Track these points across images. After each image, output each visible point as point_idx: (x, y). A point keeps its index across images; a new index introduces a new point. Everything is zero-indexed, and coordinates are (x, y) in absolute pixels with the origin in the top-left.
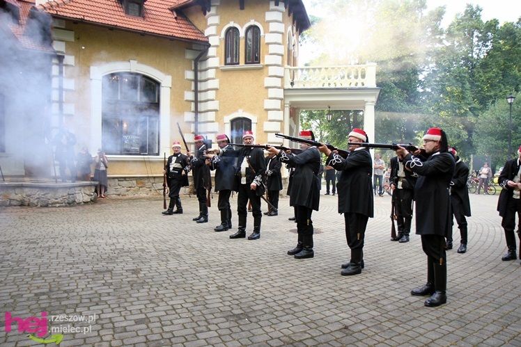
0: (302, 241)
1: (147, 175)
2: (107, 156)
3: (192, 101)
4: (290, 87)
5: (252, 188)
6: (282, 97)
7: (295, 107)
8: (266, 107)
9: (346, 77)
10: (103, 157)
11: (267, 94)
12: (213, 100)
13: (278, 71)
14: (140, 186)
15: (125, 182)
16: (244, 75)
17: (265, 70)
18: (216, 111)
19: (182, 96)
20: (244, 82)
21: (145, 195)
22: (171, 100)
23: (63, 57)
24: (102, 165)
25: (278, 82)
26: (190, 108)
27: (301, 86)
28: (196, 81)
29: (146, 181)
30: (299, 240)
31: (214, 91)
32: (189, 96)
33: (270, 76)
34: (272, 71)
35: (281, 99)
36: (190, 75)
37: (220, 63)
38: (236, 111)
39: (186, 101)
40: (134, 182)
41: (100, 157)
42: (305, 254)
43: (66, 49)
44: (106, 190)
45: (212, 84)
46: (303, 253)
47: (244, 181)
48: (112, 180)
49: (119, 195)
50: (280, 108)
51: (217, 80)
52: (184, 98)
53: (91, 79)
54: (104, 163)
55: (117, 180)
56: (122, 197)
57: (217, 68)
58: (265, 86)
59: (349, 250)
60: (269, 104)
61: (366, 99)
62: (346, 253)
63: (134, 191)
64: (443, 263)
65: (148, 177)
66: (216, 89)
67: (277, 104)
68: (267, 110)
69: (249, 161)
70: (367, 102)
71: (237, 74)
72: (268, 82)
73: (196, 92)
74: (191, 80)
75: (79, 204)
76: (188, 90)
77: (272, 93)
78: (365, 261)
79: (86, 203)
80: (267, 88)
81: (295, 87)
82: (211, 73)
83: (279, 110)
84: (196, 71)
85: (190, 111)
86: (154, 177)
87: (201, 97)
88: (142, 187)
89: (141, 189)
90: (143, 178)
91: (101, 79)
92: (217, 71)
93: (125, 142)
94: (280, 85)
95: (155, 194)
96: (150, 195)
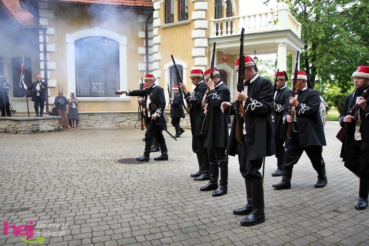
1: (108, 112)
2: (78, 98)
3: (144, 55)
4: (215, 36)
5: (153, 118)
6: (206, 45)
8: (193, 55)
10: (74, 98)
11: (194, 44)
12: (156, 52)
13: (204, 24)
14: (104, 119)
15: (93, 117)
16: (178, 31)
17: (192, 24)
18: (159, 61)
19: (136, 51)
20: (177, 36)
21: (108, 126)
22: (127, 54)
23: (46, 29)
24: (74, 104)
25: (202, 33)
26: (144, 60)
28: (147, 38)
29: (109, 116)
31: (158, 45)
32: (142, 50)
33: (196, 29)
34: (197, 24)
35: (206, 48)
36: (142, 34)
37: (161, 22)
39: (140, 54)
40: (100, 116)
41: (72, 99)
43: (48, 23)
44: (77, 123)
45: (156, 40)
47: (149, 115)
48: (83, 115)
49: (88, 126)
50: (204, 55)
51: (160, 36)
52: (138, 53)
53: (67, 43)
55: (86, 115)
56: (92, 128)
57: (159, 27)
58: (193, 37)
60: (195, 52)
61: (277, 41)
63: (100, 123)
65: (110, 113)
66: (159, 44)
67: (202, 52)
68: (194, 57)
69: (151, 98)
70: (278, 44)
71: (172, 30)
72: (195, 33)
73: (147, 47)
74: (143, 38)
75: (43, 132)
76: (141, 46)
77: (197, 43)
79: (50, 131)
80: (194, 39)
82: (155, 31)
83: (204, 57)
84: (146, 31)
85: (144, 62)
86: (115, 113)
87: (151, 51)
88: (105, 120)
89: (105, 122)
90: (106, 113)
91: (74, 42)
92: (159, 29)
93: (94, 87)
94: (204, 36)
95: (116, 125)
96: (112, 126)
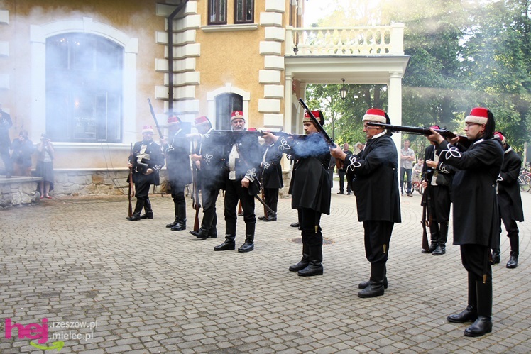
0: (308, 254)
1: (105, 169)
2: (53, 143)
3: (165, 72)
4: (293, 54)
5: (243, 184)
6: (283, 67)
7: (299, 80)
8: (261, 80)
9: (365, 42)
10: (47, 145)
11: (263, 63)
12: (192, 71)
13: (278, 33)
14: (97, 182)
15: (76, 178)
16: (233, 39)
17: (260, 32)
18: (197, 84)
19: (152, 65)
20: (232, 47)
21: (103, 195)
24: (47, 155)
25: (277, 47)
26: (163, 80)
27: (307, 53)
28: (170, 45)
29: (106, 176)
30: (304, 253)
31: (194, 59)
32: (161, 64)
33: (267, 40)
34: (270, 33)
35: (281, 70)
36: (162, 37)
37: (202, 22)
38: (222, 84)
39: (158, 71)
40: (89, 177)
41: (44, 145)
42: (312, 270)
44: (51, 188)
45: (191, 49)
46: (309, 269)
47: (232, 177)
48: (60, 175)
49: (69, 194)
50: (279, 81)
51: (199, 44)
52: (154, 68)
53: (31, 42)
54: (49, 153)
55: (66, 175)
56: (73, 198)
57: (197, 28)
58: (261, 52)
59: (368, 264)
60: (265, 76)
61: (390, 70)
62: (364, 268)
63: (89, 189)
64: (486, 281)
65: (108, 171)
66: (197, 57)
67: (276, 76)
68: (263, 84)
69: (239, 150)
70: (392, 74)
71: (224, 36)
72: (265, 47)
73: (170, 59)
74: (164, 44)
75: (16, 206)
76: (160, 58)
77: (269, 61)
78: (388, 279)
79: (25, 205)
80: (263, 55)
81: (299, 54)
82: (190, 35)
83: (278, 84)
84: (170, 33)
85: (163, 85)
86: (116, 171)
87: (177, 66)
88: (99, 184)
89: (98, 186)
90: (101, 171)
91: (44, 41)
92: (197, 33)
93: (78, 125)
94: (279, 52)
95: (116, 193)
96: (110, 194)
